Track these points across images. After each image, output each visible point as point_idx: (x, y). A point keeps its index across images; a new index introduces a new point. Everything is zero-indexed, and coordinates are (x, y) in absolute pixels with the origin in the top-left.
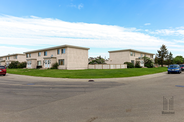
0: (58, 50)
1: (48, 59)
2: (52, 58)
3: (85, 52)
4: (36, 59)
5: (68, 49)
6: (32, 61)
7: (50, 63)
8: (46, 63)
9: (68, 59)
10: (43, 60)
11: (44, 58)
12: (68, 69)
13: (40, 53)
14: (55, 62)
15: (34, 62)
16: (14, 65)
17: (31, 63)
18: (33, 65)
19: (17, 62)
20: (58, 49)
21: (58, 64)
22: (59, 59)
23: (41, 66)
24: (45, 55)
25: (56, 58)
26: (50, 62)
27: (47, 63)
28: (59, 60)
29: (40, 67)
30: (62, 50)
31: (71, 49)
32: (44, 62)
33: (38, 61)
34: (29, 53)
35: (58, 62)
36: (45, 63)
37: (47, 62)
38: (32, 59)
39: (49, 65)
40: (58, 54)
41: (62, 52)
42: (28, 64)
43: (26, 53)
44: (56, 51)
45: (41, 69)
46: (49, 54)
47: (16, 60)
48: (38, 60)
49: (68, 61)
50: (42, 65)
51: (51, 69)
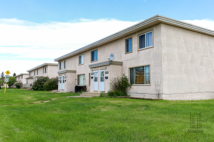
0: (127, 41)
1: (100, 68)
2: (111, 63)
3: (207, 43)
4: (75, 72)
5: (163, 29)
6: (66, 74)
7: (107, 78)
8: (96, 80)
9: (165, 64)
10: (90, 71)
11: (92, 67)
12: (164, 97)
13: (83, 56)
14: (120, 76)
15: (70, 77)
16: (40, 84)
17: (65, 79)
18: (68, 85)
19: (47, 78)
20: (127, 38)
21: (129, 82)
22: (132, 66)
23: (85, 87)
24: (93, 60)
25: (121, 64)
26: (106, 75)
27: (99, 79)
28: (131, 69)
29: (83, 90)
30: (142, 38)
31: (172, 32)
32: (91, 76)
33: (79, 76)
34: (64, 59)
35: (127, 75)
36: (92, 78)
37: (98, 75)
38: (68, 71)
39: (103, 83)
40: (128, 50)
41: (142, 45)
42: (61, 83)
43: (59, 61)
44: (122, 45)
45: (83, 95)
46: (103, 56)
47: (45, 75)
48: (78, 73)
49: (164, 69)
50: (87, 84)
51: (111, 95)
